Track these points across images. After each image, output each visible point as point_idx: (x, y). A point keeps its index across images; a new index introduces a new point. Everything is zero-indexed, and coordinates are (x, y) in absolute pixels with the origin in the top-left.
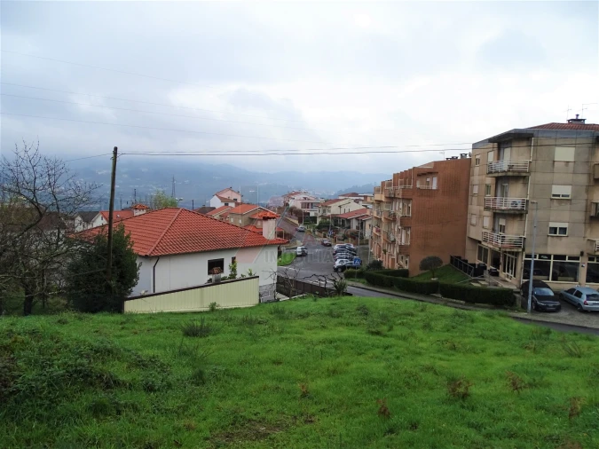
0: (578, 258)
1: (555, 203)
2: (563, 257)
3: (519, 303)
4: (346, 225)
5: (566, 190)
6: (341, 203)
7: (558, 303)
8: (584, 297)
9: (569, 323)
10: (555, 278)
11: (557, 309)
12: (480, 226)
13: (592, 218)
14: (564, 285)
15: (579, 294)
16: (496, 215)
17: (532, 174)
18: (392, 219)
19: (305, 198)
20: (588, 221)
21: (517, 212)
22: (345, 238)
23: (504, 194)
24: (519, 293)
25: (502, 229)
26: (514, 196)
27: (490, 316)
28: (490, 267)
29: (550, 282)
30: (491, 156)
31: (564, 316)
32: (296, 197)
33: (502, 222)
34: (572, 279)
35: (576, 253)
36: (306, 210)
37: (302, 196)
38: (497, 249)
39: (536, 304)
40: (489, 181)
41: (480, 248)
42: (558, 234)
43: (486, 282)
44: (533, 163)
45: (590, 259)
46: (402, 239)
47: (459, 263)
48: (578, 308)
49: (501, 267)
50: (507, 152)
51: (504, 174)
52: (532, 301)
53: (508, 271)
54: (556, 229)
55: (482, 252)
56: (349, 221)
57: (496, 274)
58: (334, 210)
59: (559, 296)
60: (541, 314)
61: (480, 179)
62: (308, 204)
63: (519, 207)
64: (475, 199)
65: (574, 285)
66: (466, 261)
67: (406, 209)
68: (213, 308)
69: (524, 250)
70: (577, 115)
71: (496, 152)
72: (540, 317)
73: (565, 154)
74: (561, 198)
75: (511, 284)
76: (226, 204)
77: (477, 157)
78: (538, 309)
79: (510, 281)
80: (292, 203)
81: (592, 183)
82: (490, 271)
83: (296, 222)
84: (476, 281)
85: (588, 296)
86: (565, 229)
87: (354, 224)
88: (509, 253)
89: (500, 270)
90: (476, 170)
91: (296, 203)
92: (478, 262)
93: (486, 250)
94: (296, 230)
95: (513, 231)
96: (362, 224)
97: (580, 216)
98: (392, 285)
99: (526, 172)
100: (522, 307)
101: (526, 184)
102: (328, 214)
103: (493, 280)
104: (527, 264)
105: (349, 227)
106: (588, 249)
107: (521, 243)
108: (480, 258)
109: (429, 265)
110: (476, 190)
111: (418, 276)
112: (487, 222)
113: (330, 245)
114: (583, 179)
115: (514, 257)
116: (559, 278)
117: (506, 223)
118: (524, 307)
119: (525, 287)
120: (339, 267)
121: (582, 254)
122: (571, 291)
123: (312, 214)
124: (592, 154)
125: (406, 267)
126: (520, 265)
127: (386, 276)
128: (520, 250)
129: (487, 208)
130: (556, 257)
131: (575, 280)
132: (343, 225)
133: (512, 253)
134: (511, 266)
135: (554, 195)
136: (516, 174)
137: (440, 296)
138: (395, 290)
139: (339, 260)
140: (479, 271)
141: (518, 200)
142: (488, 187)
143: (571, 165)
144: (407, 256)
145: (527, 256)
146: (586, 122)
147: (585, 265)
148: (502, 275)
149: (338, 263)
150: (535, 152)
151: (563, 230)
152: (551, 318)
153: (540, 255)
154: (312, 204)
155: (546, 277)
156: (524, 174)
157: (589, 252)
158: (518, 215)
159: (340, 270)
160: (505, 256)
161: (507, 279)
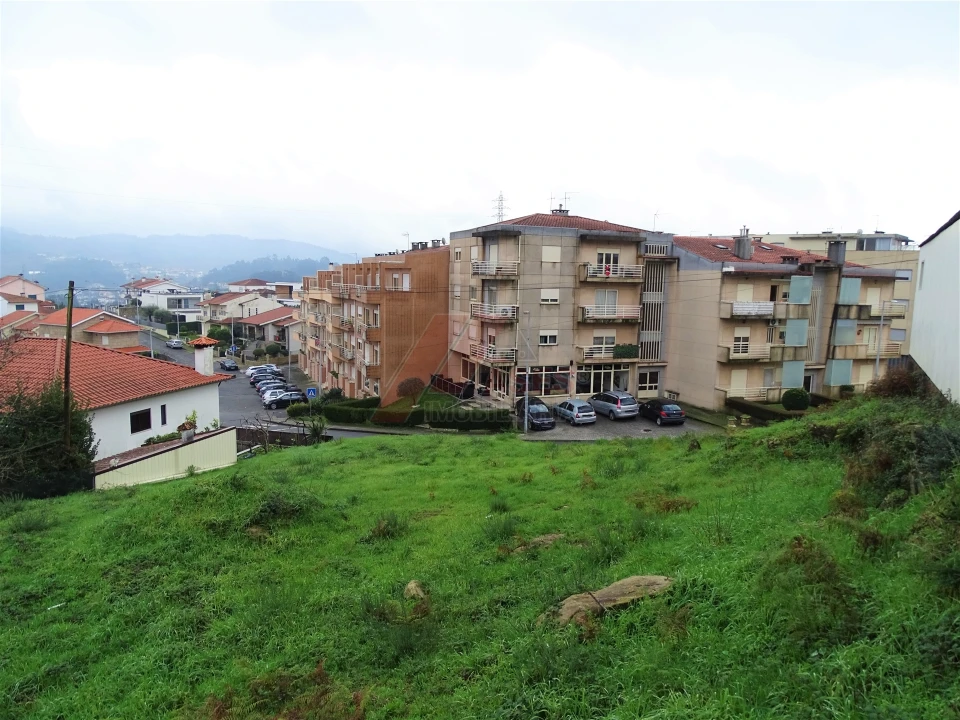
0: (567, 369)
1: (544, 308)
2: (554, 368)
3: (515, 425)
4: (258, 334)
5: (554, 294)
6: (242, 299)
7: (552, 420)
8: (576, 410)
9: (565, 438)
10: (547, 393)
11: (552, 426)
12: (464, 336)
13: (579, 323)
14: (556, 399)
15: (571, 407)
16: (484, 324)
17: (521, 277)
18: (345, 329)
19: (172, 291)
20: (575, 327)
21: (508, 321)
22: (258, 355)
23: (492, 300)
24: (513, 412)
25: (492, 340)
26: (503, 304)
27: (503, 440)
28: (478, 386)
29: (543, 397)
30: (475, 252)
31: (560, 432)
32: (154, 289)
33: (492, 332)
34: (563, 391)
35: (566, 363)
36: (177, 312)
37: (165, 288)
38: (489, 365)
39: (533, 424)
40: (475, 282)
41: (465, 363)
42: (548, 344)
43: (477, 404)
44: (522, 266)
45: (580, 368)
46: (366, 357)
47: (442, 383)
48: (571, 422)
49: (492, 384)
50: (493, 250)
51: (493, 278)
52: (528, 420)
53: (500, 389)
54: (546, 337)
55: (468, 367)
56: (262, 328)
57: (486, 394)
58: (231, 310)
59: (554, 412)
60: (538, 433)
61: (461, 277)
62: (180, 301)
63: (510, 315)
64: (457, 303)
65: (565, 398)
66: (451, 380)
67: (371, 316)
68: (191, 473)
69: (516, 364)
70: (561, 205)
71: (481, 248)
72: (537, 436)
73: (552, 253)
74: (550, 302)
75: (504, 403)
76: (20, 307)
77: (458, 250)
78: (535, 428)
79: (502, 400)
80: (147, 301)
81: (578, 285)
82: (480, 391)
83: (164, 333)
84: (465, 404)
85: (579, 408)
86: (555, 337)
87: (271, 334)
88: (501, 368)
89: (491, 389)
90: (457, 266)
91: (155, 299)
92: (463, 380)
93: (473, 365)
94: (169, 347)
95: (504, 342)
96: (283, 331)
97: (568, 322)
98: (364, 420)
99: (514, 275)
100: (519, 428)
101: (515, 289)
102: (221, 318)
103: (485, 400)
104: (521, 379)
105: (263, 338)
106: (577, 358)
107: (512, 356)
108: (465, 375)
109: (408, 390)
110: (457, 291)
111: (393, 404)
112: (474, 332)
113: (236, 369)
114: (569, 281)
115: (505, 372)
116: (552, 392)
117: (497, 333)
118: (521, 427)
119: (520, 405)
120: (273, 402)
121: (572, 363)
122: (563, 405)
123: (190, 318)
124: (577, 253)
125: (375, 395)
126: (513, 382)
127: (355, 409)
128: (513, 364)
129: (475, 317)
130: (548, 369)
131: (566, 392)
132: (252, 335)
133: (504, 368)
134: (502, 383)
135: (543, 300)
136: (505, 278)
137: (428, 426)
138: (368, 426)
139: (269, 393)
140: (468, 391)
141: (508, 307)
142: (473, 290)
143: (558, 265)
144: (377, 379)
145: (519, 370)
146: (570, 214)
147: (575, 375)
148: (494, 393)
149: (268, 397)
150: (523, 251)
151: (553, 338)
152: (548, 435)
153: (532, 368)
154: (186, 300)
155: (538, 392)
156: (513, 278)
157: (578, 360)
158: (507, 324)
159: (274, 406)
160: (496, 371)
161: (499, 398)
